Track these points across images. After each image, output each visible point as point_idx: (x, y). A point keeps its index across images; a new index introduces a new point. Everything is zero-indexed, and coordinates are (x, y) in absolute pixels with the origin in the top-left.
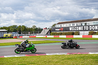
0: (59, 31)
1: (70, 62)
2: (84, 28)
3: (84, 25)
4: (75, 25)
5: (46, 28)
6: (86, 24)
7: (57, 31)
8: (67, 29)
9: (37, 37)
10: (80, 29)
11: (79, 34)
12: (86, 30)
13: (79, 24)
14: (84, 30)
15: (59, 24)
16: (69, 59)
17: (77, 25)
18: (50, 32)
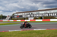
0: (16, 17)
1: (23, 35)
2: (31, 16)
3: (31, 14)
4: (26, 14)
5: (9, 16)
6: (32, 13)
7: (15, 17)
8: (21, 16)
9: (3, 21)
10: (29, 16)
11: (28, 19)
12: (32, 17)
13: (28, 13)
14: (31, 17)
15: (16, 13)
16: (22, 33)
17: (27, 14)
18: (11, 18)
